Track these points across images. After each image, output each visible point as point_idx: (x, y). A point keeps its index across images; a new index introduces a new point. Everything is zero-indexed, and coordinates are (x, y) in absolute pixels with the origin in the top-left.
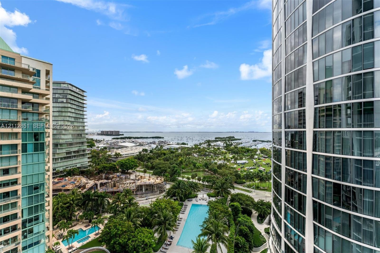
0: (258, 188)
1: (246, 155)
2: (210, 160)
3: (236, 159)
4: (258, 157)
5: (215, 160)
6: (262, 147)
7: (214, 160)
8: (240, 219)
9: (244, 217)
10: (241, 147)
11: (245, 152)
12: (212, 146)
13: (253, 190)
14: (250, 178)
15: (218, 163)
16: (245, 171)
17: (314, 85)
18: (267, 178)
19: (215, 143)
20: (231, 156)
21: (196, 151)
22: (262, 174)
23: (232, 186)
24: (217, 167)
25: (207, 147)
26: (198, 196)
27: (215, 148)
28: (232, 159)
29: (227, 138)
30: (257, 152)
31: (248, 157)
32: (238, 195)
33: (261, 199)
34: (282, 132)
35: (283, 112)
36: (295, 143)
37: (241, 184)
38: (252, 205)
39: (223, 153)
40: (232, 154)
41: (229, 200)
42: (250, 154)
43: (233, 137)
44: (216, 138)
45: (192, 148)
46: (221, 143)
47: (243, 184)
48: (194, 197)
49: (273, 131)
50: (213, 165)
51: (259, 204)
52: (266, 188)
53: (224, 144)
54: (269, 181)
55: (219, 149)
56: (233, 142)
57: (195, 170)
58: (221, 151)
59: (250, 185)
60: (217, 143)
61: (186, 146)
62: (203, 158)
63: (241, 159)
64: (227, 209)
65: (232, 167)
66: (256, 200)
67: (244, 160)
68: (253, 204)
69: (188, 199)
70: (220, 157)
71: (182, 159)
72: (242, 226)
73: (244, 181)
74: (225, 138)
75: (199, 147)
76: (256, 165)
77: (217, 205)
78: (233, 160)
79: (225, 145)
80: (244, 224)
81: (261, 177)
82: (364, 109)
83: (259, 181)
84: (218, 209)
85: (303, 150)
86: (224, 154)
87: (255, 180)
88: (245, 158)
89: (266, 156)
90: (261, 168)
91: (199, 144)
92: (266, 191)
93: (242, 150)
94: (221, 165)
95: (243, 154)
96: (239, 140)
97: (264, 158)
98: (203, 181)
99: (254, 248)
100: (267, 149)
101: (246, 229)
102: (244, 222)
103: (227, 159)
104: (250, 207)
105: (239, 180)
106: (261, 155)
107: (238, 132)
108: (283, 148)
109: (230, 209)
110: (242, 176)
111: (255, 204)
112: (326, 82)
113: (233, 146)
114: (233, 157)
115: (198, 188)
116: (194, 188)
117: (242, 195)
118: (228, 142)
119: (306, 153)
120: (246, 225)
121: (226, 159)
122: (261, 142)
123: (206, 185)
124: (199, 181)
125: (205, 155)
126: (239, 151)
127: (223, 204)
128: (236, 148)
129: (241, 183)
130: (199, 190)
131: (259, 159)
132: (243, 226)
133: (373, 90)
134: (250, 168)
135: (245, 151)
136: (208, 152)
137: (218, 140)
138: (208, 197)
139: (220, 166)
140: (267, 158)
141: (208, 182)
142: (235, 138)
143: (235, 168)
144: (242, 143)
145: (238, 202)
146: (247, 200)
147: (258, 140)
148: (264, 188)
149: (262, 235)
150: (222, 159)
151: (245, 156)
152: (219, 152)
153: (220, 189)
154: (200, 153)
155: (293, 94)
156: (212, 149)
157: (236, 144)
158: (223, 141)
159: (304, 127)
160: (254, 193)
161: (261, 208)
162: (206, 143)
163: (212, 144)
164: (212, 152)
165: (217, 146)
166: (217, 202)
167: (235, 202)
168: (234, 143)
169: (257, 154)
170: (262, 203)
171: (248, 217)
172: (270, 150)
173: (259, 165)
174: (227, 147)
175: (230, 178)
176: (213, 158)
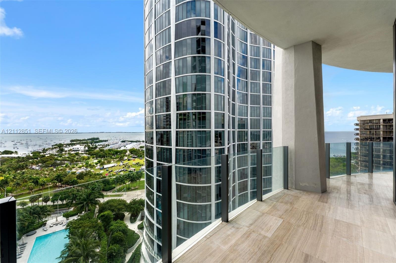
0: (129, 189)
1: (114, 157)
2: (64, 170)
3: (103, 164)
4: (128, 158)
5: (73, 169)
6: (131, 147)
7: (71, 169)
8: (112, 227)
9: (116, 223)
10: (108, 150)
11: (113, 155)
12: (66, 151)
13: (124, 193)
14: (120, 182)
15: (77, 172)
16: (114, 175)
17: (176, 96)
18: (138, 177)
19: (71, 148)
20: (96, 161)
21: (36, 161)
22: (132, 174)
23: (100, 195)
24: (77, 177)
25: (57, 153)
26: (47, 222)
27: (72, 154)
28: (97, 164)
29: (88, 140)
30: (127, 153)
31: (117, 160)
32: (108, 202)
33: (133, 199)
34: (154, 132)
35: (154, 115)
36: (164, 141)
37: (110, 191)
38: (124, 208)
39: (84, 158)
40: (97, 159)
41: (97, 211)
42: (119, 156)
43: (98, 139)
44: (72, 141)
45: (28, 158)
46: (81, 146)
47: (112, 190)
48: (40, 227)
49: (146, 131)
50: (69, 176)
51: (131, 205)
52: (137, 187)
53: (85, 148)
54: (139, 180)
55: (77, 154)
56: (97, 144)
57: (37, 189)
58: (80, 156)
59: (121, 188)
60: (74, 147)
61: (13, 155)
62: (52, 170)
63: (109, 162)
64: (96, 222)
65: (98, 174)
66: (128, 202)
67: (112, 163)
68: (126, 206)
69: (26, 234)
70: (80, 165)
71: (7, 178)
72: (115, 233)
73: (114, 186)
74: (86, 140)
75: (42, 155)
76: (126, 166)
77: (81, 223)
78: (99, 165)
79: (87, 148)
80: (117, 230)
81: (132, 177)
82: (202, 116)
83: (130, 182)
84: (84, 227)
85: (170, 146)
86: (86, 160)
87: (125, 182)
88: (114, 161)
89: (135, 156)
90: (132, 168)
91: (41, 151)
92: (137, 190)
93: (110, 152)
94: (82, 173)
95: (111, 157)
96: (105, 141)
97: (133, 159)
98: (53, 201)
99: (129, 249)
100: (137, 149)
101: (120, 234)
102: (118, 228)
103: (90, 165)
104: (123, 210)
105: (108, 186)
106: (130, 155)
107: (104, 132)
108: (155, 146)
109: (99, 221)
110: (111, 181)
111: (128, 206)
112: (183, 95)
113: (97, 149)
114: (98, 161)
115: (46, 212)
116: (40, 214)
117: (112, 201)
118: (90, 145)
119: (171, 148)
120: (120, 230)
121: (88, 165)
122: (130, 143)
123: (60, 205)
124: (46, 202)
125: (55, 165)
126: (107, 154)
127: (89, 219)
128: (101, 151)
129: (110, 189)
130: (49, 215)
131: (129, 160)
132: (117, 232)
133: (206, 104)
134: (120, 170)
135: (114, 153)
136: (59, 160)
137: (75, 142)
138: (65, 219)
139: (81, 176)
140: (137, 158)
141: (62, 200)
142: (100, 140)
143: (102, 174)
144: (109, 144)
145: (109, 210)
146: (119, 204)
147: (127, 141)
148: (135, 188)
149: (135, 233)
150: (83, 166)
151: (113, 159)
152: (77, 158)
153: (85, 202)
154: (45, 162)
155: (162, 100)
156: (67, 156)
157: (101, 146)
158: (83, 143)
159: (170, 128)
160: (125, 195)
161: (133, 207)
162: (55, 148)
163: (66, 149)
164: (67, 159)
165: (74, 151)
166: (80, 219)
167: (105, 211)
168: (99, 145)
169: (127, 155)
170: (134, 202)
171: (121, 222)
172: (139, 149)
173: (129, 166)
174: (90, 152)
175: (97, 186)
176: (69, 167)
